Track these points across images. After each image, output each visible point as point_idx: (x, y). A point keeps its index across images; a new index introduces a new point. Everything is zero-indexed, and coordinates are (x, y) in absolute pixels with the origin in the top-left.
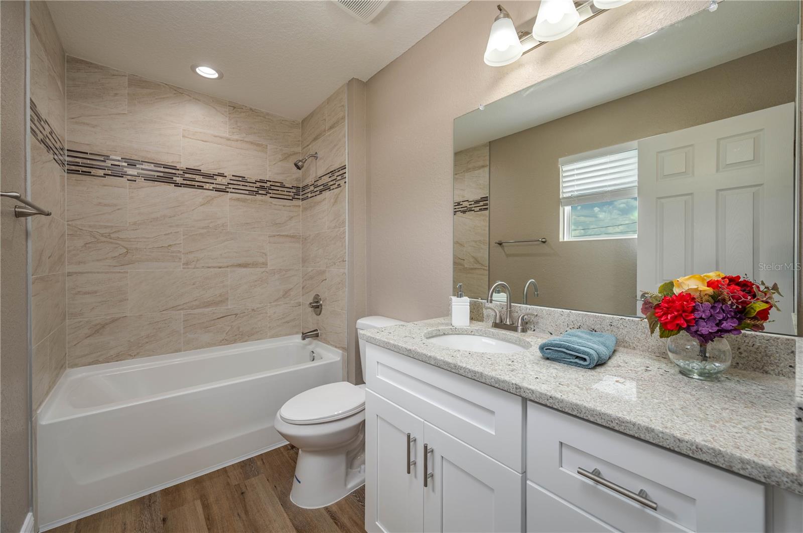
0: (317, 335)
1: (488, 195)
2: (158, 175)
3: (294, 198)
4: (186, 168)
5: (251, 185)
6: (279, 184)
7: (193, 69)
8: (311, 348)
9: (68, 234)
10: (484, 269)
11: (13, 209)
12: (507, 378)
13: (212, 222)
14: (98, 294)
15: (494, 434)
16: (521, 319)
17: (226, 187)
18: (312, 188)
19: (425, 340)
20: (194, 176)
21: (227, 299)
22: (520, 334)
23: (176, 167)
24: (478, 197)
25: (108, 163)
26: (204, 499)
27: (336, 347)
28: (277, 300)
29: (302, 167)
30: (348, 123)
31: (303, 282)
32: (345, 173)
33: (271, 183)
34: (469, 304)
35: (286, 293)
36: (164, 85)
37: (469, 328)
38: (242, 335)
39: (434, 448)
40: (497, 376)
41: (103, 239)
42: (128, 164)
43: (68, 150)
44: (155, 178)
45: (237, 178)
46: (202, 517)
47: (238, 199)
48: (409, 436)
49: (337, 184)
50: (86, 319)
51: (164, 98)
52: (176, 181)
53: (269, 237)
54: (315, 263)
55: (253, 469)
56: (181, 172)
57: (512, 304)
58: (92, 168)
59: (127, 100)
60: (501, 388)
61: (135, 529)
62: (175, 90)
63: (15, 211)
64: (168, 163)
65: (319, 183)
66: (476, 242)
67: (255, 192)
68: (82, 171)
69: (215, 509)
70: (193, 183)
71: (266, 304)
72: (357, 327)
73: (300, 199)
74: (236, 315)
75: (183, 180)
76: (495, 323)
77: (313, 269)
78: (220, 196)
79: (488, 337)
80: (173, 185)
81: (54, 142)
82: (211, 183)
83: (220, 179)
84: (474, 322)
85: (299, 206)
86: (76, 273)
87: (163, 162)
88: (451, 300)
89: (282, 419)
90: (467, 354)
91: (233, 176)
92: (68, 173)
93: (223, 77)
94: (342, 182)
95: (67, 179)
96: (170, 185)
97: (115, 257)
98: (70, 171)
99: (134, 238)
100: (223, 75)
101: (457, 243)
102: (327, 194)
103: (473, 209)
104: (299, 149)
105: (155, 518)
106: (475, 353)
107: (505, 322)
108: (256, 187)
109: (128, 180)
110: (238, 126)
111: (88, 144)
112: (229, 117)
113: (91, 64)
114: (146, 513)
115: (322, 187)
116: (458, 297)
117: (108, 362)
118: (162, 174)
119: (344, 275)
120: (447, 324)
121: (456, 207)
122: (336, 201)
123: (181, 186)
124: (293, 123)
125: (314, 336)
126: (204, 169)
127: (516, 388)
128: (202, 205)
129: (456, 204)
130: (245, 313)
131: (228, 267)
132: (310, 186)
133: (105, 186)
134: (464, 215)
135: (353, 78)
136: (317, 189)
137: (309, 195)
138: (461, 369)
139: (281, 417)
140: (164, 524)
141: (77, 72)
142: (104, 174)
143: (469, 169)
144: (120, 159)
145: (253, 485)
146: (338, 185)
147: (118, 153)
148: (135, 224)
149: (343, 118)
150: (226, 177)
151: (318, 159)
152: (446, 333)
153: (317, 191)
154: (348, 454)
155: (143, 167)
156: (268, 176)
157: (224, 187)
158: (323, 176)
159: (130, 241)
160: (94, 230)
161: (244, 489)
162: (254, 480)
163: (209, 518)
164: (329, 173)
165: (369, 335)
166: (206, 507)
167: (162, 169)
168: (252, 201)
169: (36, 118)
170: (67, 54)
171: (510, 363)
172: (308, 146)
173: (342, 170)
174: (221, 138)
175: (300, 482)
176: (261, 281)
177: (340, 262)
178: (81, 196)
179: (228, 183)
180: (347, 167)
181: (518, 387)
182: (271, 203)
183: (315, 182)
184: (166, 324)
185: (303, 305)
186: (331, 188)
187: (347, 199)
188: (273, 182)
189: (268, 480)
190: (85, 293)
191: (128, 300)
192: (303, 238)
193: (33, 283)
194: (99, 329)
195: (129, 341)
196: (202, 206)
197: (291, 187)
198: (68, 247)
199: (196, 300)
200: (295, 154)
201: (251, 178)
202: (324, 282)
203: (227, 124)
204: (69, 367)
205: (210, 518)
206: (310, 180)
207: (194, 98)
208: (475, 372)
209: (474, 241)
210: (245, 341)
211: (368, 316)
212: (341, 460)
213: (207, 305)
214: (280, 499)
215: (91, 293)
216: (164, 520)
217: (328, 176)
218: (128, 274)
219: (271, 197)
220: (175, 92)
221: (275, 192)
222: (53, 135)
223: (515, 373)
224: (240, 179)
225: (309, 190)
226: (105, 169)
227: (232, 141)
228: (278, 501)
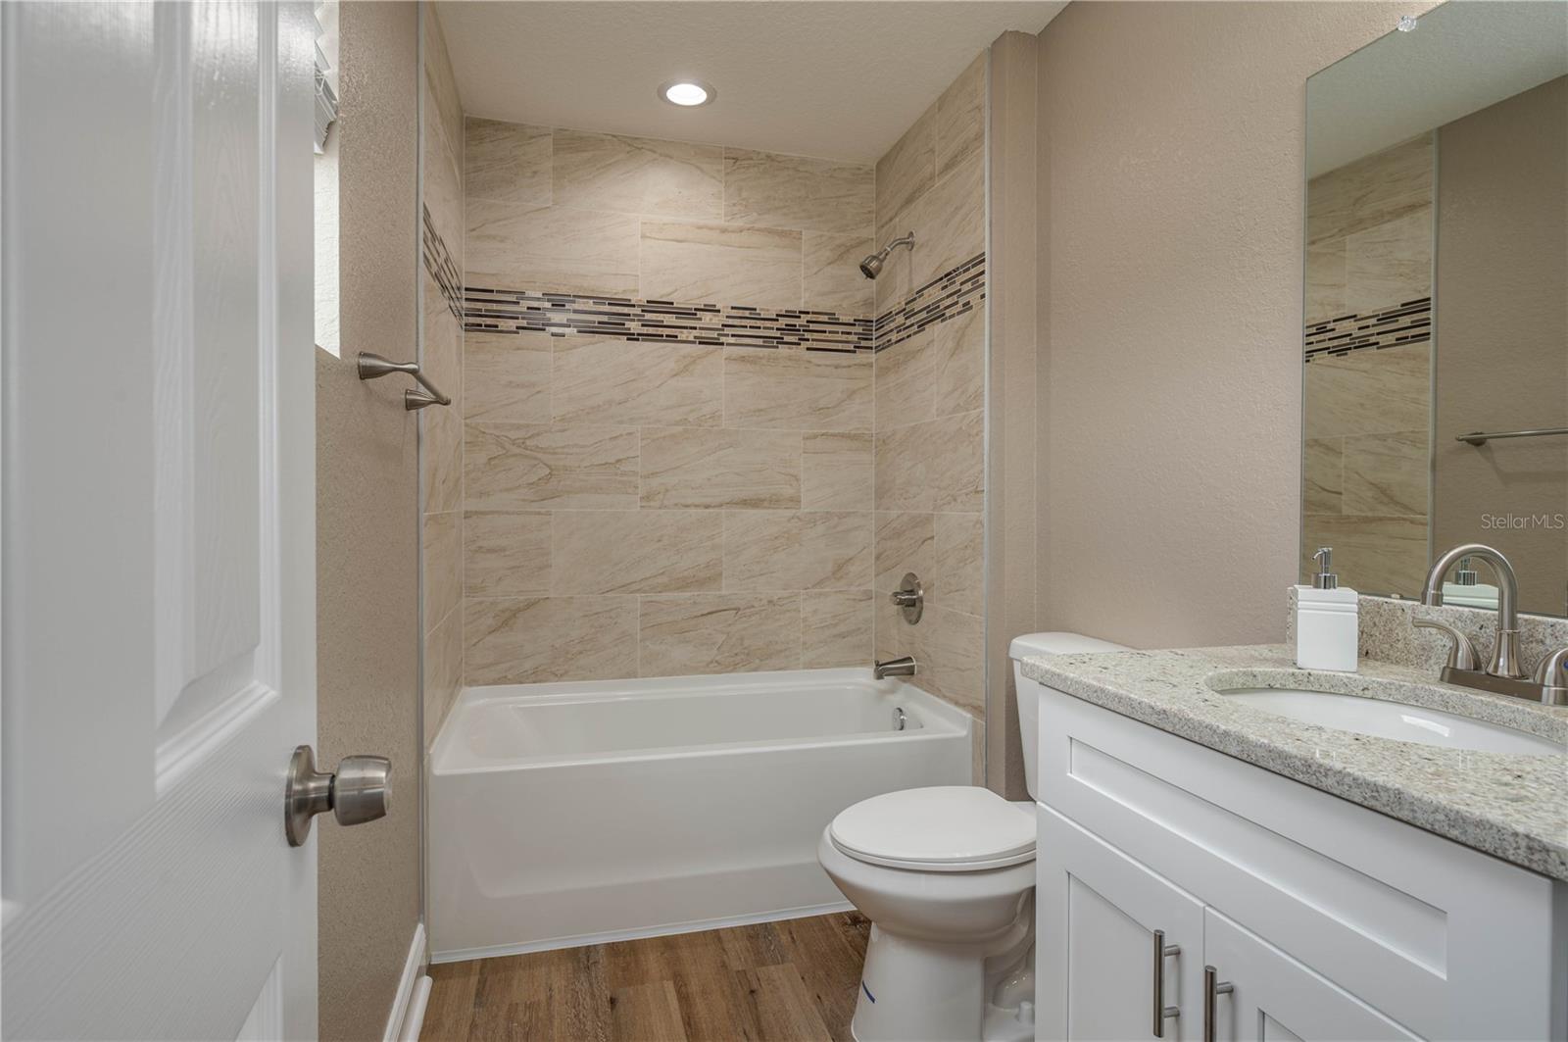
0: (910, 672)
1: (1431, 294)
2: (600, 320)
3: (858, 347)
4: (648, 302)
5: (768, 324)
6: (825, 318)
7: (661, 93)
8: (896, 700)
9: (466, 443)
10: (1412, 522)
11: (403, 396)
12: (1494, 816)
13: (692, 411)
14: (507, 553)
15: (1445, 978)
16: (1557, 659)
17: (718, 335)
18: (900, 319)
19: (1209, 694)
20: (660, 317)
21: (721, 574)
22: (1552, 709)
23: (630, 300)
24: (1393, 303)
25: (524, 304)
26: (680, 981)
27: (957, 703)
28: (820, 583)
29: (879, 269)
30: (991, 148)
31: (878, 543)
32: (983, 273)
33: (809, 317)
34: (1355, 607)
35: (840, 569)
36: (610, 137)
37: (1356, 676)
38: (748, 654)
39: (1237, 983)
40: (1456, 807)
41: (517, 450)
42: (553, 305)
43: (467, 289)
44: (596, 327)
45: (740, 313)
46: (677, 1016)
47: (743, 359)
48: (1159, 938)
49: (960, 304)
50: (491, 599)
51: (610, 164)
52: (629, 329)
53: (804, 438)
54: (905, 499)
55: (772, 948)
56: (638, 311)
57: (1519, 615)
58: (498, 317)
59: (551, 181)
60: (1471, 842)
61: (567, 1003)
62: (629, 145)
63: (406, 400)
64: (616, 294)
65: (918, 305)
66: (1383, 438)
67: (775, 341)
68: (486, 326)
69: (700, 1008)
70: (660, 331)
71: (796, 591)
72: (1011, 655)
73: (871, 348)
74: (738, 609)
75: (643, 325)
76: (1454, 669)
77: (900, 512)
78: (708, 353)
79: (1423, 708)
80: (625, 337)
81: (449, 276)
82: (692, 328)
83: (707, 319)
84: (1371, 663)
85: (870, 365)
86: (476, 513)
87: (608, 292)
88: (1295, 592)
89: (834, 844)
90: (1347, 740)
91: (733, 308)
92: (466, 330)
93: (716, 96)
94: (973, 298)
95: (466, 341)
96: (619, 339)
97: (532, 484)
98: (471, 328)
99: (563, 447)
100: (716, 92)
101: (1316, 445)
102: (936, 329)
103: (1373, 339)
104: (869, 232)
105: (597, 993)
106: (1375, 739)
107: (1490, 670)
108: (778, 329)
109: (553, 335)
110: (744, 199)
111: (493, 275)
112: (726, 182)
113: (500, 123)
114: (583, 978)
115: (924, 315)
116: (1317, 586)
117: (521, 683)
118: (605, 319)
119: (978, 526)
120: (1281, 662)
121: (1312, 339)
122: (958, 345)
123: (638, 340)
124: (858, 172)
125: (904, 671)
126: (680, 300)
127: (1530, 848)
128: (675, 375)
129: (1314, 330)
130: (753, 607)
131: (721, 505)
132: (896, 314)
133: (518, 349)
134: (1340, 361)
135: (1006, 32)
136: (912, 320)
137: (894, 337)
138: (1326, 776)
139: (834, 840)
140: (612, 1009)
141: (481, 143)
142: (518, 328)
143: (1361, 221)
144: (541, 296)
145: (774, 981)
146: (964, 305)
147: (538, 284)
148: (563, 419)
149: (979, 137)
150: (719, 311)
151: (915, 249)
152: (1278, 686)
153: (912, 325)
154: (987, 964)
155: (576, 306)
156: (803, 300)
157: (715, 334)
158: (927, 287)
159: (555, 453)
160: (502, 434)
161: (755, 986)
162: (774, 971)
163: (689, 1022)
164: (941, 279)
165: (1048, 667)
166: (684, 998)
167: (607, 308)
168: (769, 359)
169: (429, 235)
170: (465, 115)
171: (1508, 778)
172: (891, 220)
173: (973, 266)
174: (711, 229)
175: (873, 1000)
176: (788, 538)
177: (967, 494)
178: (484, 372)
179: (723, 325)
180: (987, 256)
181: (1534, 846)
182: (810, 362)
183: (906, 304)
184: (611, 618)
185: (876, 597)
186: (947, 315)
187: (987, 338)
188: (813, 313)
189: (803, 978)
190: (491, 551)
191: (551, 566)
192: (878, 440)
193: (426, 525)
194: (508, 619)
195: (553, 646)
196: (676, 378)
197: (852, 322)
198: (466, 465)
199: (663, 573)
200: (861, 243)
201: (768, 310)
202: (926, 543)
203: (720, 198)
204: (466, 684)
205: (692, 1023)
206: (895, 302)
207: (661, 155)
208: (1376, 788)
209: (1375, 437)
210: (755, 670)
211: (1040, 630)
212: (971, 973)
213: (684, 584)
214: (829, 1026)
215: (496, 551)
216: (613, 1001)
217: (940, 285)
218: (553, 516)
219: (808, 349)
220: (628, 149)
221: (816, 336)
222: (449, 265)
223: (1525, 808)
224: (747, 313)
225: (892, 325)
226: (517, 318)
227: (733, 232)
228: (826, 1030)
